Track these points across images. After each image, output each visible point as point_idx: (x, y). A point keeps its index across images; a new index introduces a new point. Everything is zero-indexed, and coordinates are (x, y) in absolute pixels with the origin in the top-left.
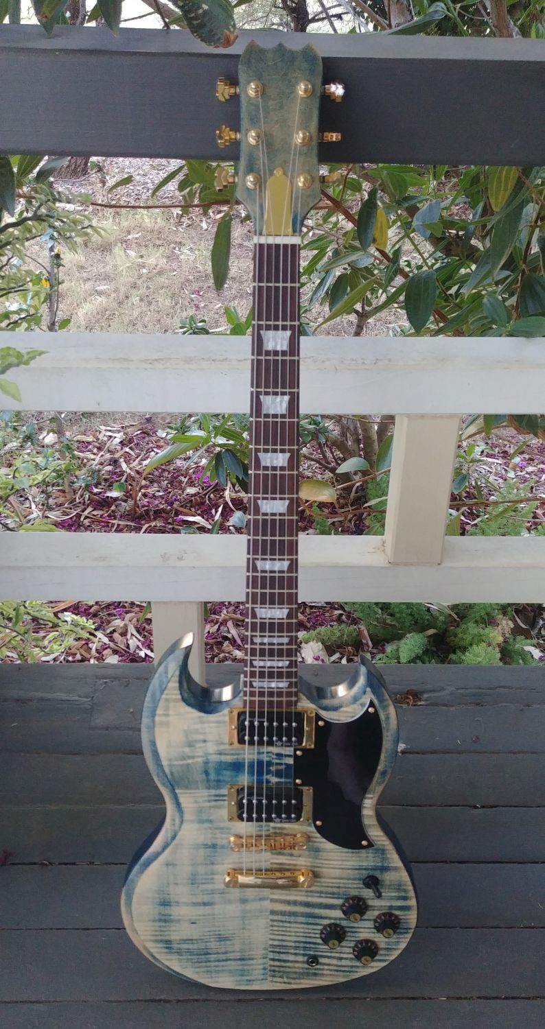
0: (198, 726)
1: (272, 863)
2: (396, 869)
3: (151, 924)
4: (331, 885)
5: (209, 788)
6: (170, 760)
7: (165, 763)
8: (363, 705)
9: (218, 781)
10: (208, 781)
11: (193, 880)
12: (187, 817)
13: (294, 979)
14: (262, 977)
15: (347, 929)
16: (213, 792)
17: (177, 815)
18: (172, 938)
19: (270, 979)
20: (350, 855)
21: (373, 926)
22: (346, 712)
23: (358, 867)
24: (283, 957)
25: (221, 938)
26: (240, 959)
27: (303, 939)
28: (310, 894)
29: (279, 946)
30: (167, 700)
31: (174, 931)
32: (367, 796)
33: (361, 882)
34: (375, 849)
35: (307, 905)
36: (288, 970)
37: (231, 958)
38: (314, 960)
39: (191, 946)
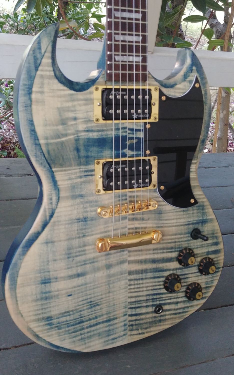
0: (70, 104)
1: (129, 229)
2: (211, 220)
3: (34, 304)
4: (170, 241)
5: (80, 164)
6: (47, 138)
7: (42, 142)
8: (190, 82)
9: (87, 157)
10: (79, 157)
11: (69, 255)
12: (62, 194)
13: (146, 328)
14: (123, 333)
15: (181, 277)
16: (83, 168)
17: (54, 192)
18: (53, 313)
19: (129, 333)
20: (182, 213)
21: (197, 271)
22: (179, 89)
23: (187, 223)
24: (138, 311)
25: (92, 305)
26: (107, 321)
27: (152, 292)
28: (155, 252)
29: (135, 302)
30: (42, 77)
31: (53, 306)
32: (193, 161)
33: (189, 235)
34: (199, 206)
35: (154, 261)
36: (142, 322)
37: (100, 321)
38: (159, 308)
39: (68, 318)
